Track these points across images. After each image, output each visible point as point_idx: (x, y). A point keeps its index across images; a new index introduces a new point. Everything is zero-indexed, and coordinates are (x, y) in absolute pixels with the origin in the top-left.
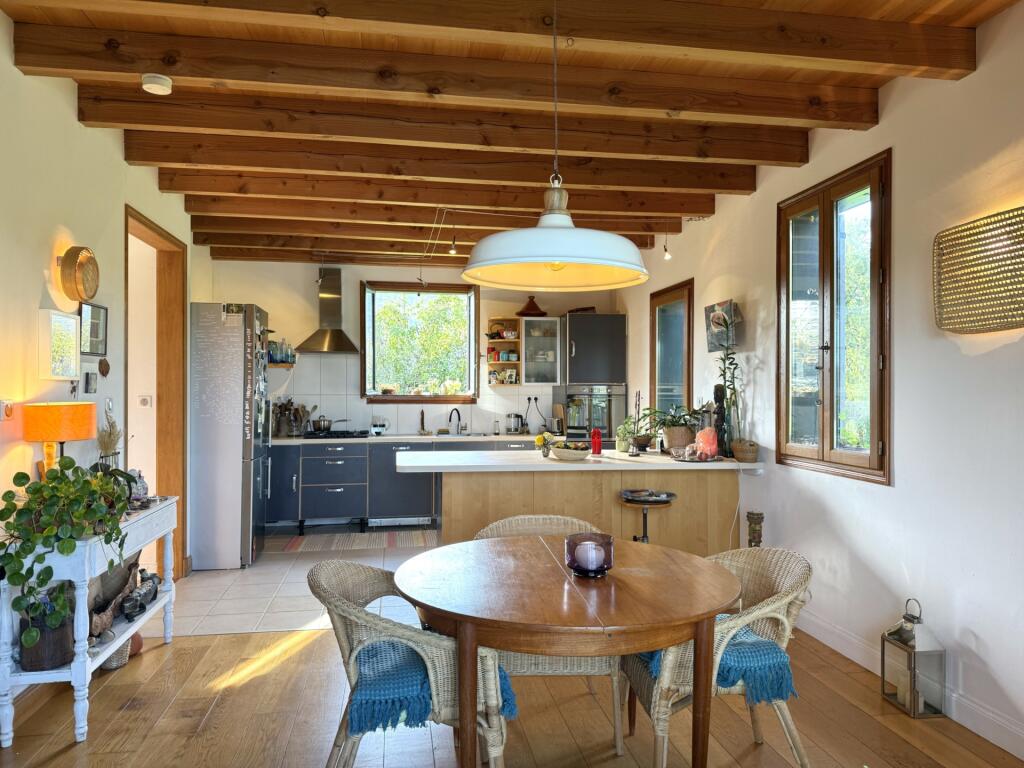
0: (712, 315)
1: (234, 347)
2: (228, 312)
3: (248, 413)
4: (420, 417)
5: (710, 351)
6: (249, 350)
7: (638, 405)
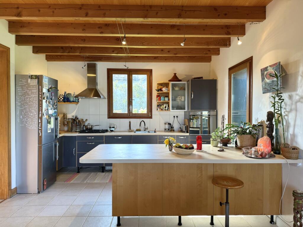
0: (266, 73)
1: (34, 94)
2: (31, 79)
3: (40, 124)
4: (129, 124)
5: (264, 93)
6: (40, 96)
7: (223, 123)
